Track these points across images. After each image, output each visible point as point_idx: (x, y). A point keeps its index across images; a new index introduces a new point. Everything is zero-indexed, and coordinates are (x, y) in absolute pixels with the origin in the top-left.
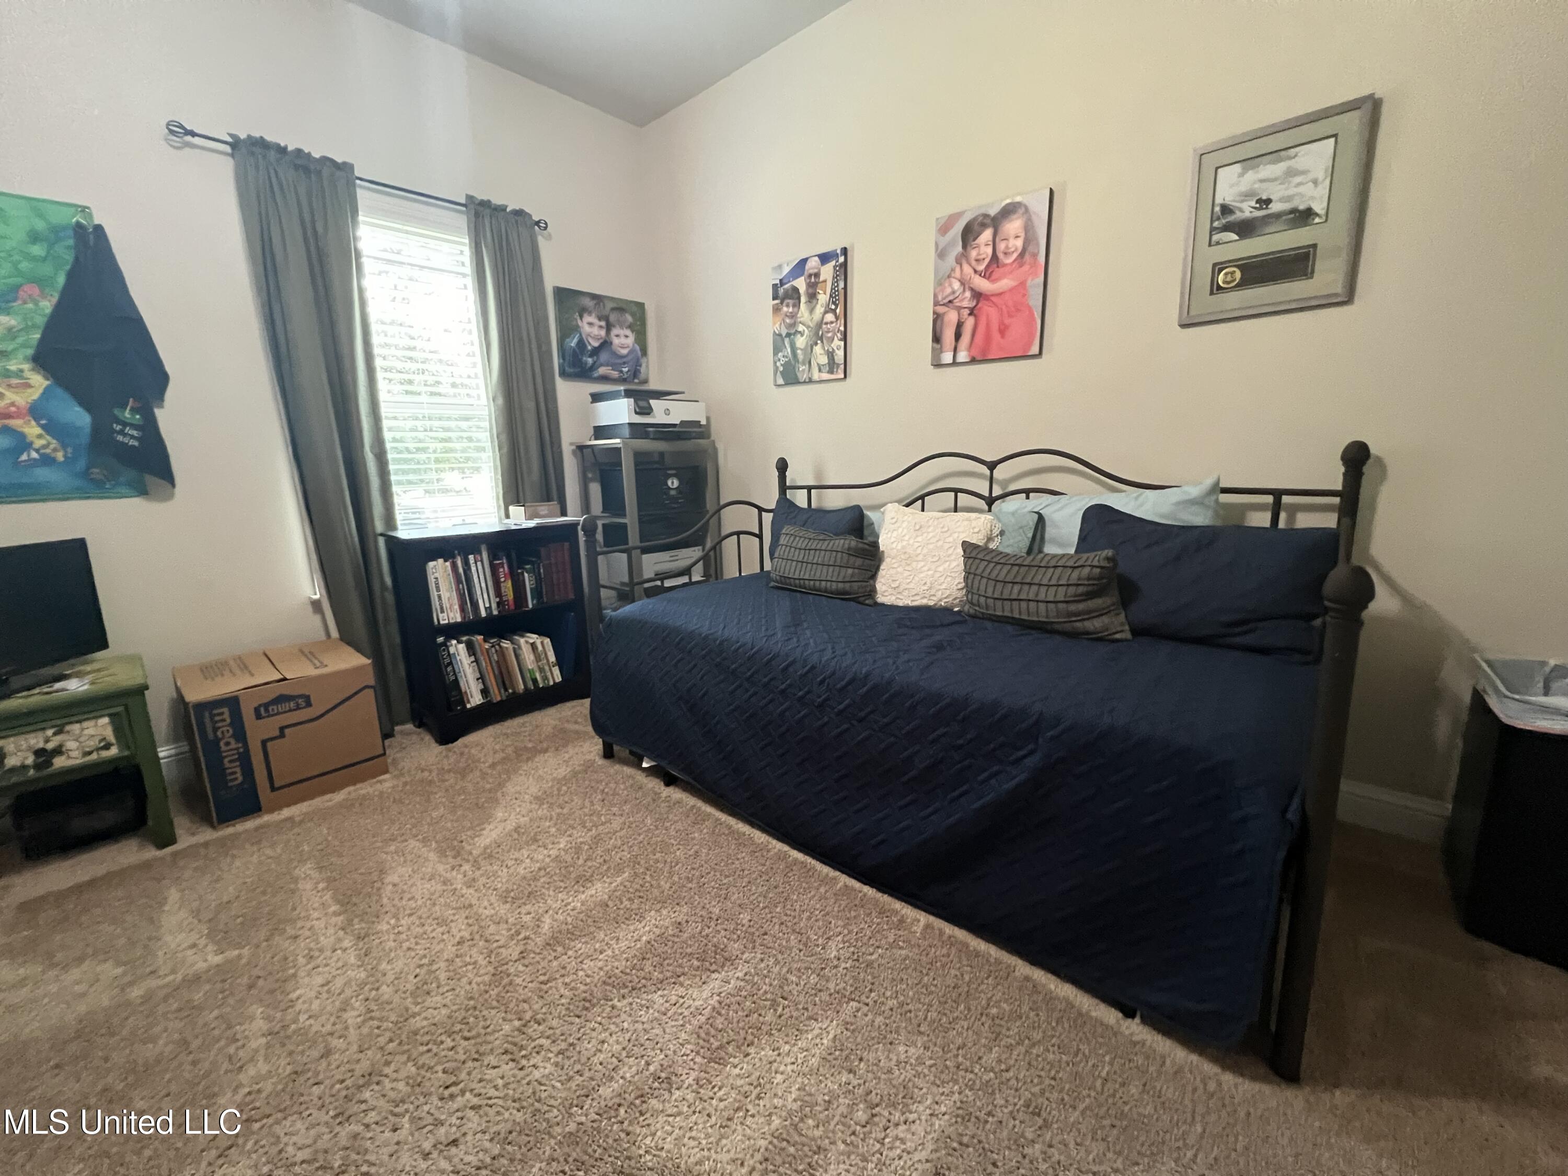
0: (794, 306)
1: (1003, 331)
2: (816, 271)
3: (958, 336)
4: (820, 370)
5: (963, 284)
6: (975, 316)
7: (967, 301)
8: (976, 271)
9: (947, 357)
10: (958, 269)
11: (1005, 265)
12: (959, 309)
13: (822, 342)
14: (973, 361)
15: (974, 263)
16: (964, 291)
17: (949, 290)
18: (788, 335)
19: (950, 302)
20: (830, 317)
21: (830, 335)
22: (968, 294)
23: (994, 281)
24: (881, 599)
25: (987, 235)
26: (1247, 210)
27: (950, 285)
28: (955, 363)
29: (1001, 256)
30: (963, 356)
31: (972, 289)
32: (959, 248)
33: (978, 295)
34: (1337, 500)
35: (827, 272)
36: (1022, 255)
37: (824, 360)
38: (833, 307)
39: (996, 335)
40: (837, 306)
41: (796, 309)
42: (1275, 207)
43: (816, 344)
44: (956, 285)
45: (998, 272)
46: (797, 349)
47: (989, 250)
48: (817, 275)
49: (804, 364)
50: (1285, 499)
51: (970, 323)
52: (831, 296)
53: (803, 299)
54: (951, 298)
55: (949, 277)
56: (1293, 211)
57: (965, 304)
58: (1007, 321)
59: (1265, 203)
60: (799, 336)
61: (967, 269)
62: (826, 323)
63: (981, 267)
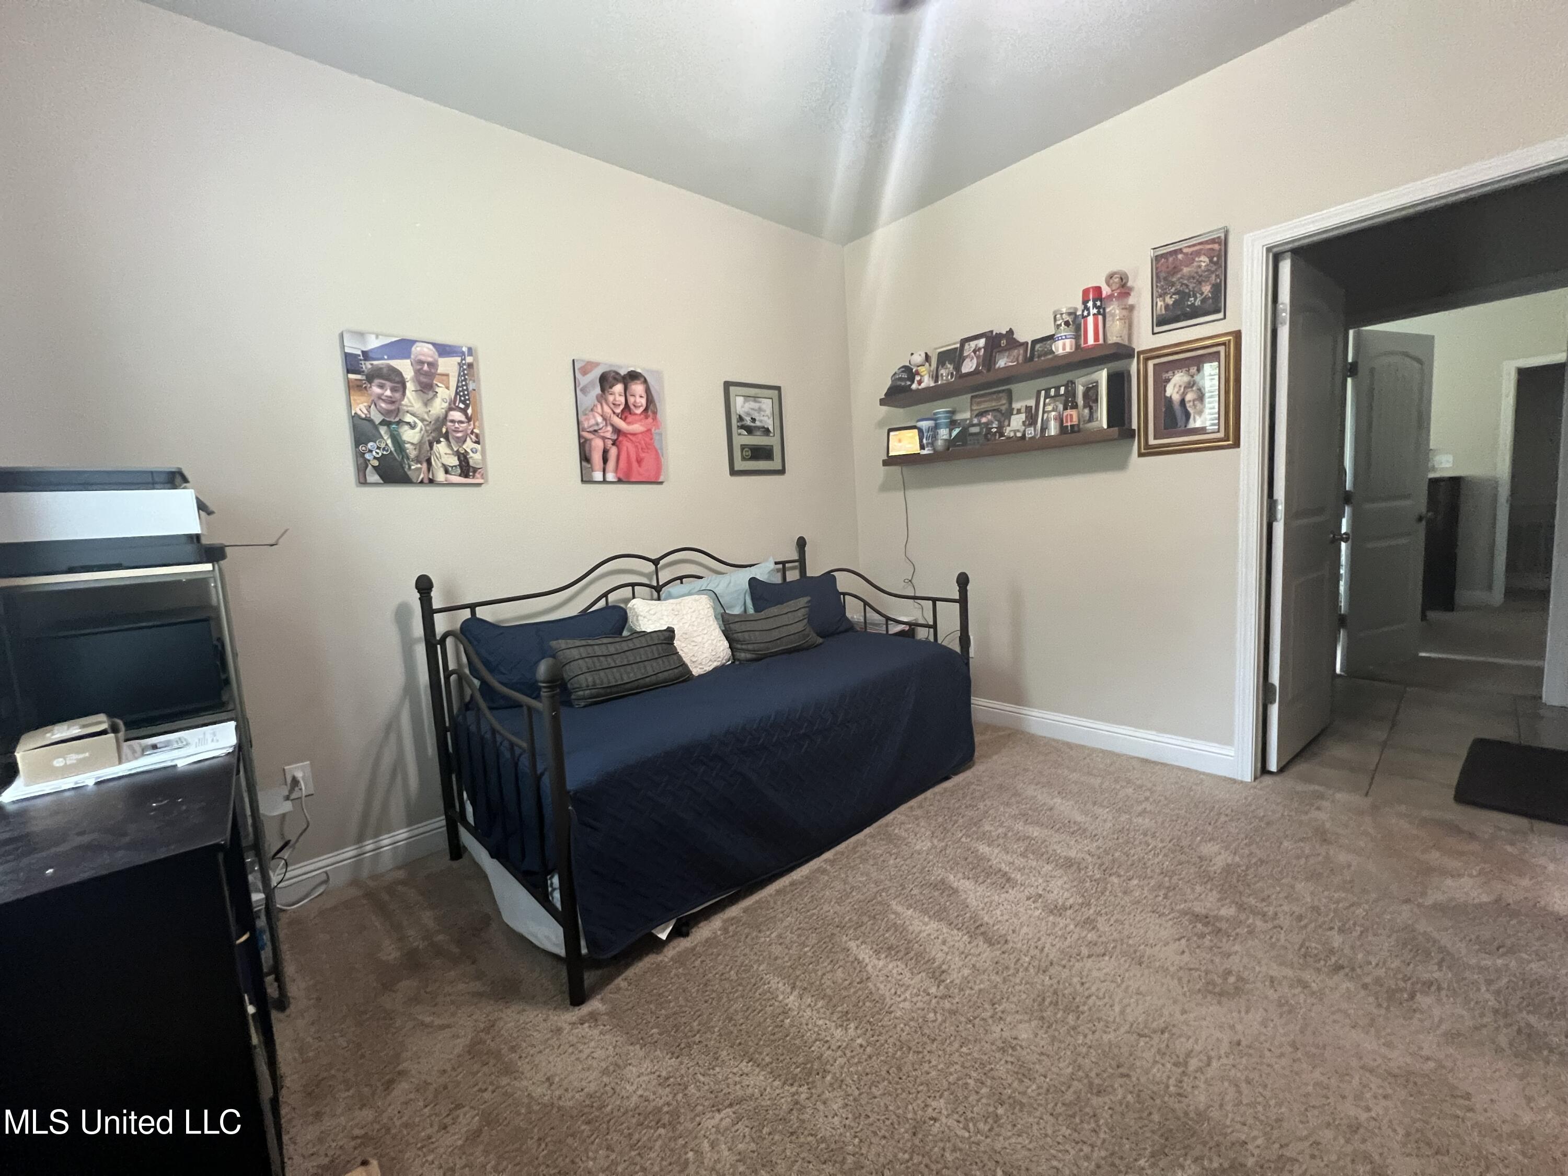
0: (393, 390)
1: (639, 461)
2: (430, 359)
3: (605, 460)
4: (447, 472)
5: (605, 419)
6: (618, 447)
7: (608, 433)
8: (614, 413)
9: (598, 476)
10: (599, 406)
11: (635, 414)
12: (604, 438)
13: (447, 439)
14: (620, 481)
15: (612, 406)
16: (606, 425)
17: (592, 422)
18: (383, 423)
19: (596, 431)
20: (457, 415)
21: (460, 435)
22: (610, 428)
23: (629, 423)
24: (696, 671)
25: (619, 388)
26: (748, 422)
27: (594, 417)
28: (605, 481)
29: (632, 407)
30: (611, 477)
31: (612, 425)
32: (598, 390)
33: (617, 431)
34: (797, 564)
35: (448, 366)
36: (646, 410)
37: (453, 461)
38: (462, 406)
39: (635, 464)
40: (467, 406)
41: (397, 395)
42: (758, 423)
43: (439, 442)
44: (600, 419)
45: (630, 418)
46: (404, 442)
47: (623, 399)
48: (433, 365)
49: (418, 461)
50: (787, 565)
51: (613, 451)
52: (457, 393)
53: (410, 386)
54: (596, 428)
55: (592, 410)
56: (763, 427)
57: (608, 435)
58: (642, 455)
59: (754, 420)
60: (406, 427)
61: (607, 409)
62: (453, 421)
63: (618, 411)
